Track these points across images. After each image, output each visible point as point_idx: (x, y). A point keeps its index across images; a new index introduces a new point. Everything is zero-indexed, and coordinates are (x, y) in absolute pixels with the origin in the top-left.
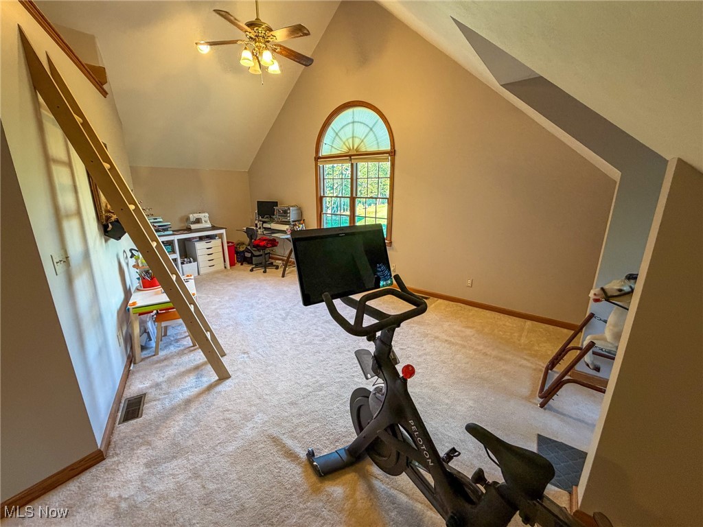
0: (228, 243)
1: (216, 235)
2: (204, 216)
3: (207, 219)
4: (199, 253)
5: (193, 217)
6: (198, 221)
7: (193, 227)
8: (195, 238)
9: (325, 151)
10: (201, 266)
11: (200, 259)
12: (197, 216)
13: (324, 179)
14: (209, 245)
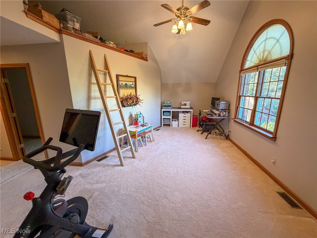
0: (193, 116)
1: (189, 112)
2: (188, 103)
3: (189, 104)
4: (180, 118)
5: (183, 103)
6: (185, 105)
7: (182, 107)
8: (181, 111)
9: (248, 65)
10: (179, 123)
11: (180, 120)
12: (185, 102)
13: (244, 84)
14: (185, 115)
